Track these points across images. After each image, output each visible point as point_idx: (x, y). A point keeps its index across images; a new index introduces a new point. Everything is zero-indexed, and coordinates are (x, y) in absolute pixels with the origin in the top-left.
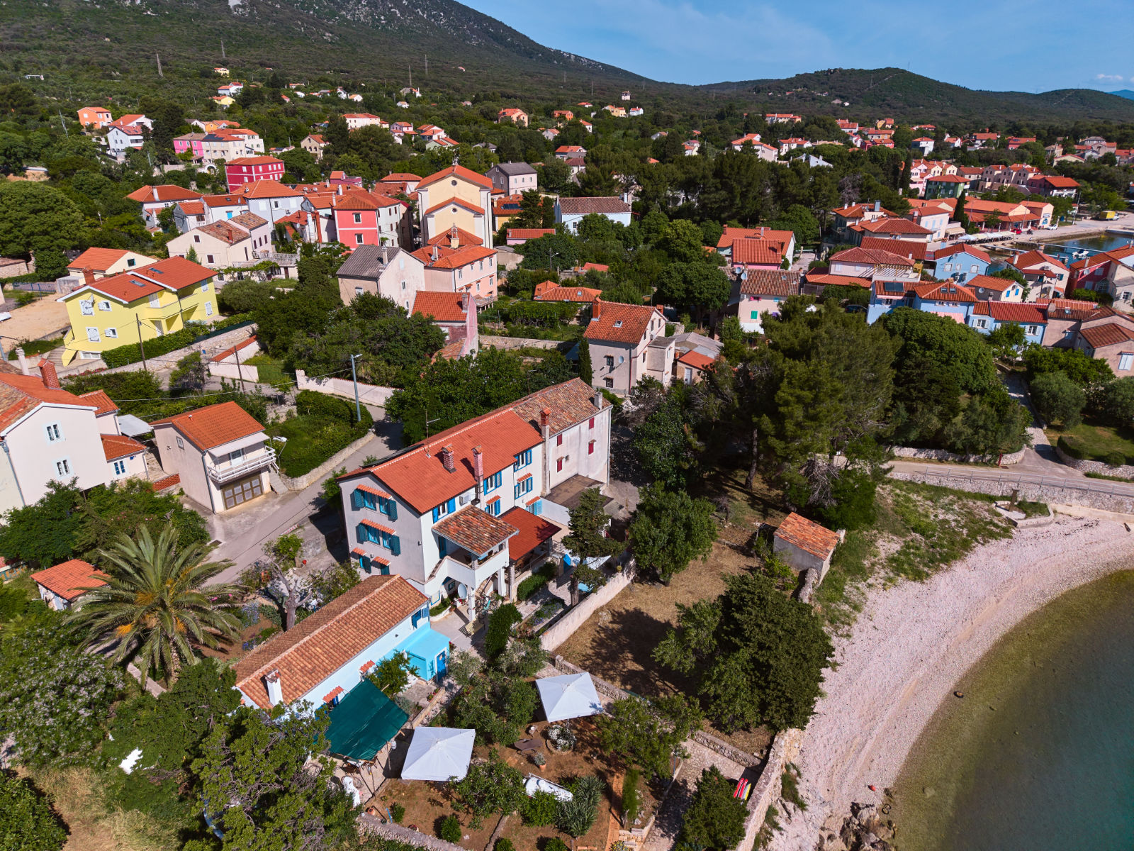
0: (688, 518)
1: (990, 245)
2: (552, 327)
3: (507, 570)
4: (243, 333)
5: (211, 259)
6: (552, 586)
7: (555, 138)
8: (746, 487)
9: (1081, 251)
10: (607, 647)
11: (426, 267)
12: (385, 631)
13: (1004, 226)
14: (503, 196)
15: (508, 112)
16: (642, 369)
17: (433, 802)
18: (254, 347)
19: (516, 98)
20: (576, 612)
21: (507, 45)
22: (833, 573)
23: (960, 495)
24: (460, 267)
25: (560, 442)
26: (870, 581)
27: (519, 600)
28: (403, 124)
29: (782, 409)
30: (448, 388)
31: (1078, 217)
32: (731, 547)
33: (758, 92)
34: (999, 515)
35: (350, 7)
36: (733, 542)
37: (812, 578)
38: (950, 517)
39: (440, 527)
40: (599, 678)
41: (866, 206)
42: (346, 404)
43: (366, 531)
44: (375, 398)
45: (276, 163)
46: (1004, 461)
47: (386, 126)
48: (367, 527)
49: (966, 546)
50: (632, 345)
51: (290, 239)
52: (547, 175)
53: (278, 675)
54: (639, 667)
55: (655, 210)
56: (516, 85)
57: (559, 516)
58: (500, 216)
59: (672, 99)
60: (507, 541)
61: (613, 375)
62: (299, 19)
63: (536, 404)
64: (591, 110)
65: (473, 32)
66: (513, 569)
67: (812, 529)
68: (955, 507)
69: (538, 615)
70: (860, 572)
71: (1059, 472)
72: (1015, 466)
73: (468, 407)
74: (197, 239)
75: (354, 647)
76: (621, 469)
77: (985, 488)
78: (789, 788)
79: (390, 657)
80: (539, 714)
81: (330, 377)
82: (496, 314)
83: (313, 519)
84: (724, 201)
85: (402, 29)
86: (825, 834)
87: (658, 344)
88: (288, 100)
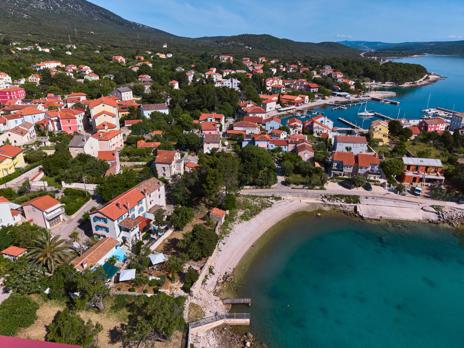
0: (186, 213)
1: (289, 111)
2: (144, 156)
3: (139, 233)
4: (36, 169)
5: (15, 142)
6: (152, 236)
7: (137, 70)
8: (204, 202)
9: (315, 112)
10: (167, 248)
11: (99, 140)
12: (110, 250)
13: (294, 104)
14: (120, 100)
15: (117, 57)
16: (174, 171)
17: (127, 286)
18: (42, 174)
19: (118, 47)
20: (158, 240)
21: (111, 20)
22: (225, 222)
23: (261, 197)
24: (111, 139)
25: (150, 196)
26: (235, 222)
27: (143, 240)
28: (72, 65)
29: (208, 182)
30: (115, 184)
31: (317, 98)
32: (200, 219)
33: (218, 43)
34: (269, 201)
35: (35, 2)
36: (201, 217)
37: (219, 224)
38: (257, 203)
39: (120, 224)
40: (165, 255)
41: (247, 102)
42: (81, 191)
43: (98, 227)
44: (91, 188)
45: (21, 90)
46: (272, 187)
47: (64, 66)
48: (99, 226)
49: (260, 210)
50: (170, 163)
51: (42, 130)
52: (136, 90)
53: (86, 262)
54: (175, 251)
55: (178, 106)
56: (118, 41)
57: (152, 217)
58: (120, 112)
59: (184, 46)
60: (138, 225)
61: (165, 172)
62: (10, 8)
63: (143, 186)
64: (151, 55)
65: (95, 14)
66: (140, 232)
67: (219, 211)
68: (259, 201)
69: (148, 243)
70: (233, 220)
71: (285, 188)
72: (275, 188)
73: (121, 188)
74: (9, 135)
75: (102, 255)
76: (169, 201)
77: (267, 195)
78: (211, 271)
79: (111, 257)
80: (151, 264)
81: (74, 182)
82: (124, 154)
83: (79, 227)
84: (201, 102)
85: (61, 12)
86: (219, 279)
87: (178, 162)
88: (14, 52)
